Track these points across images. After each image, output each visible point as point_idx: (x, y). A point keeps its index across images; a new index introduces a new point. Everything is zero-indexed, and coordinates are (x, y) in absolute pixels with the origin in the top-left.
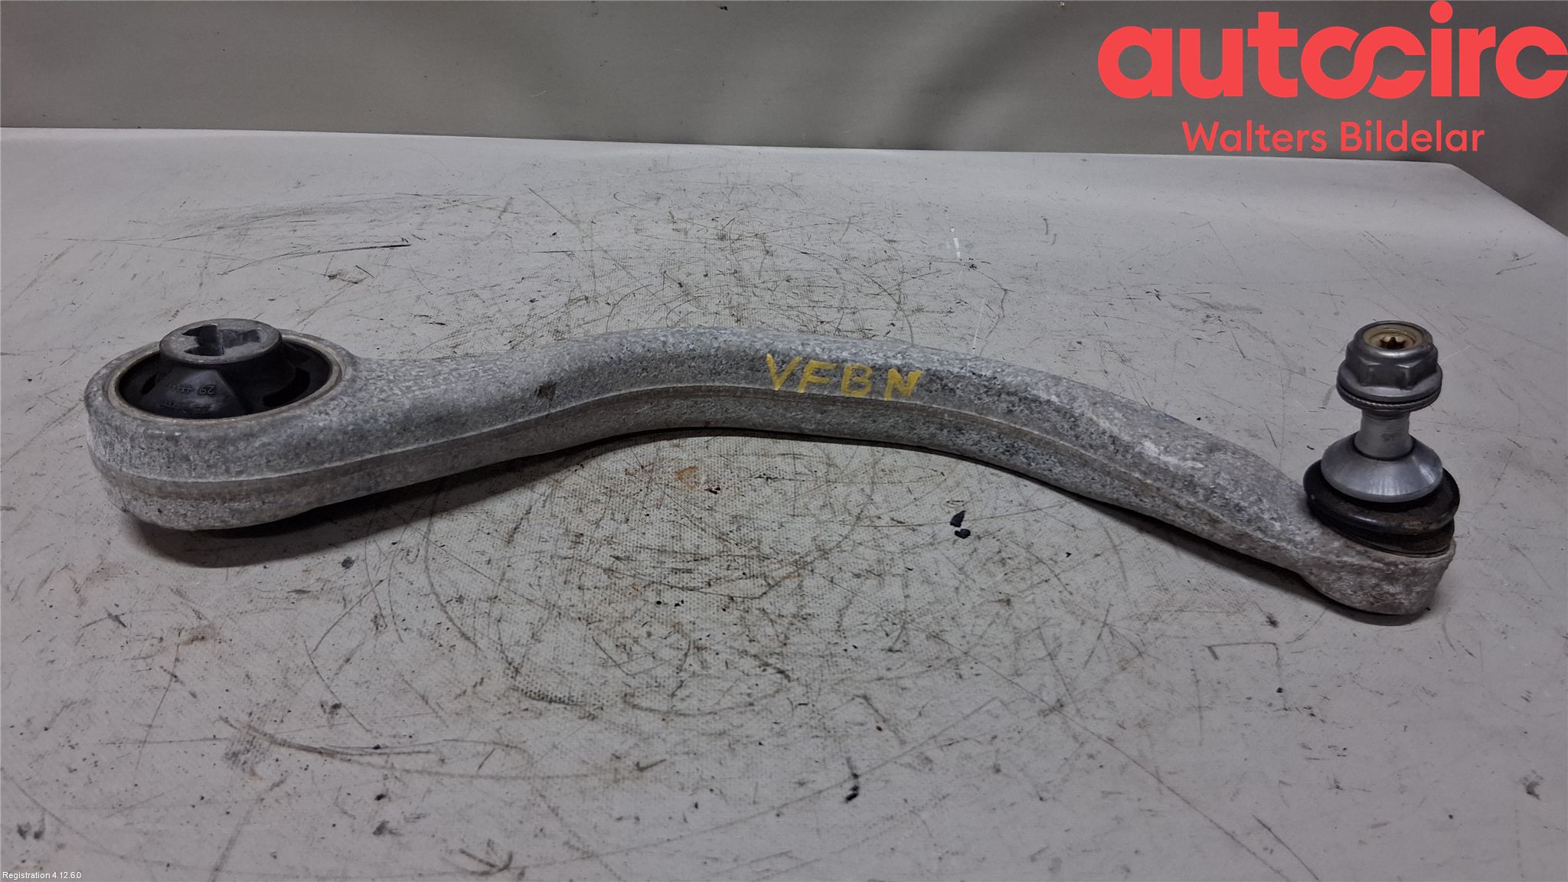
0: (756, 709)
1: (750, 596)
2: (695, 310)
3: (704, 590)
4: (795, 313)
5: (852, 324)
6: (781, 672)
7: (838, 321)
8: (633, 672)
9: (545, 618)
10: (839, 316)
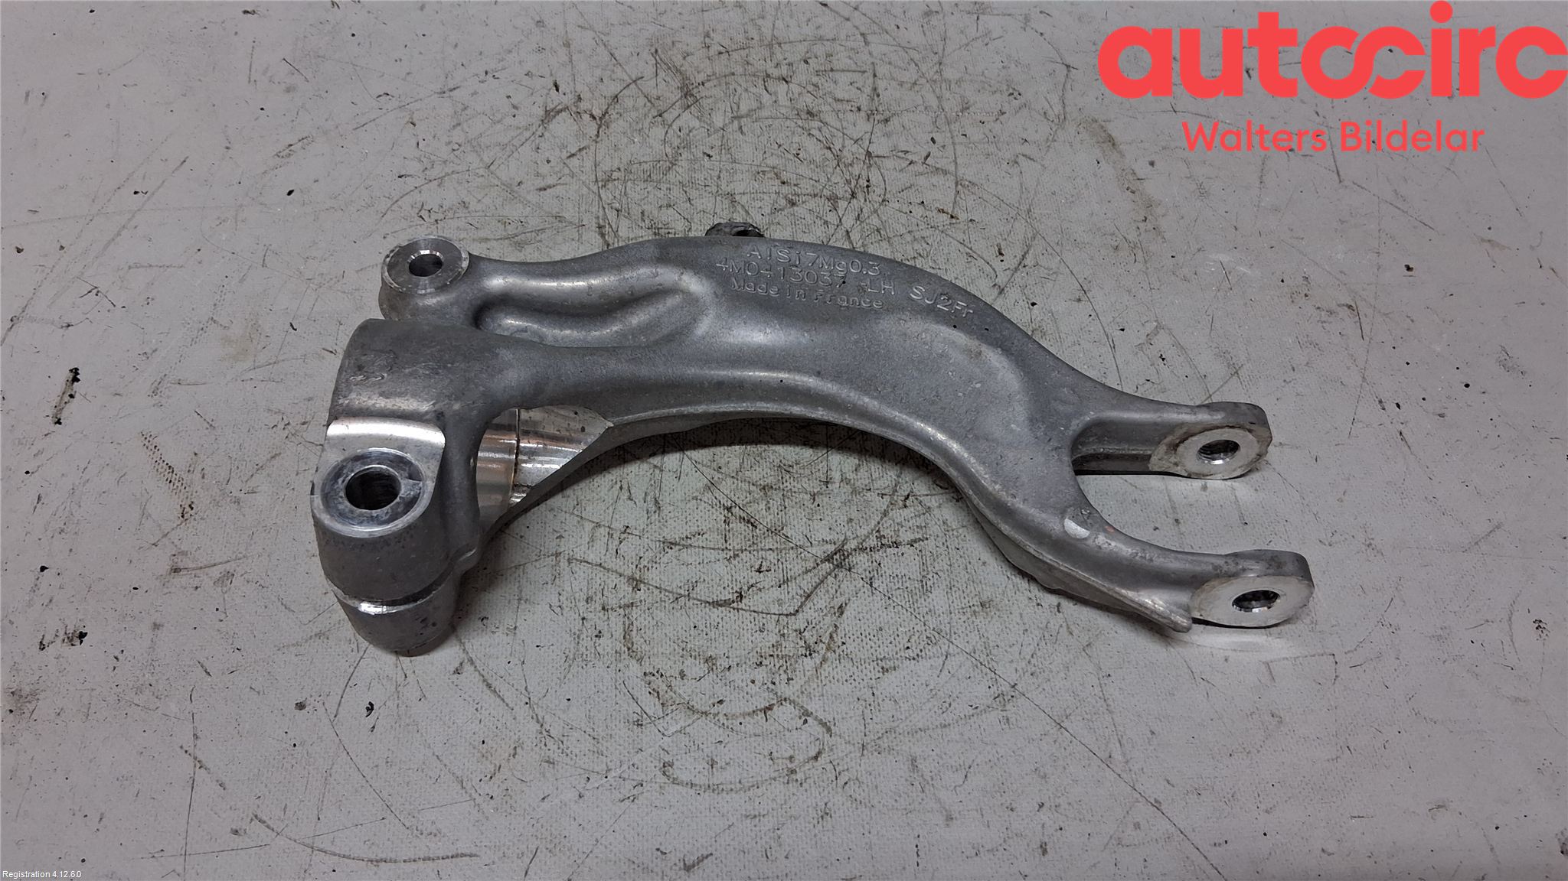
0: (800, 776)
1: (785, 612)
2: (696, 123)
3: (735, 605)
4: (816, 124)
5: (884, 140)
6: (823, 724)
7: (868, 136)
8: (670, 733)
9: (572, 657)
10: (868, 127)
